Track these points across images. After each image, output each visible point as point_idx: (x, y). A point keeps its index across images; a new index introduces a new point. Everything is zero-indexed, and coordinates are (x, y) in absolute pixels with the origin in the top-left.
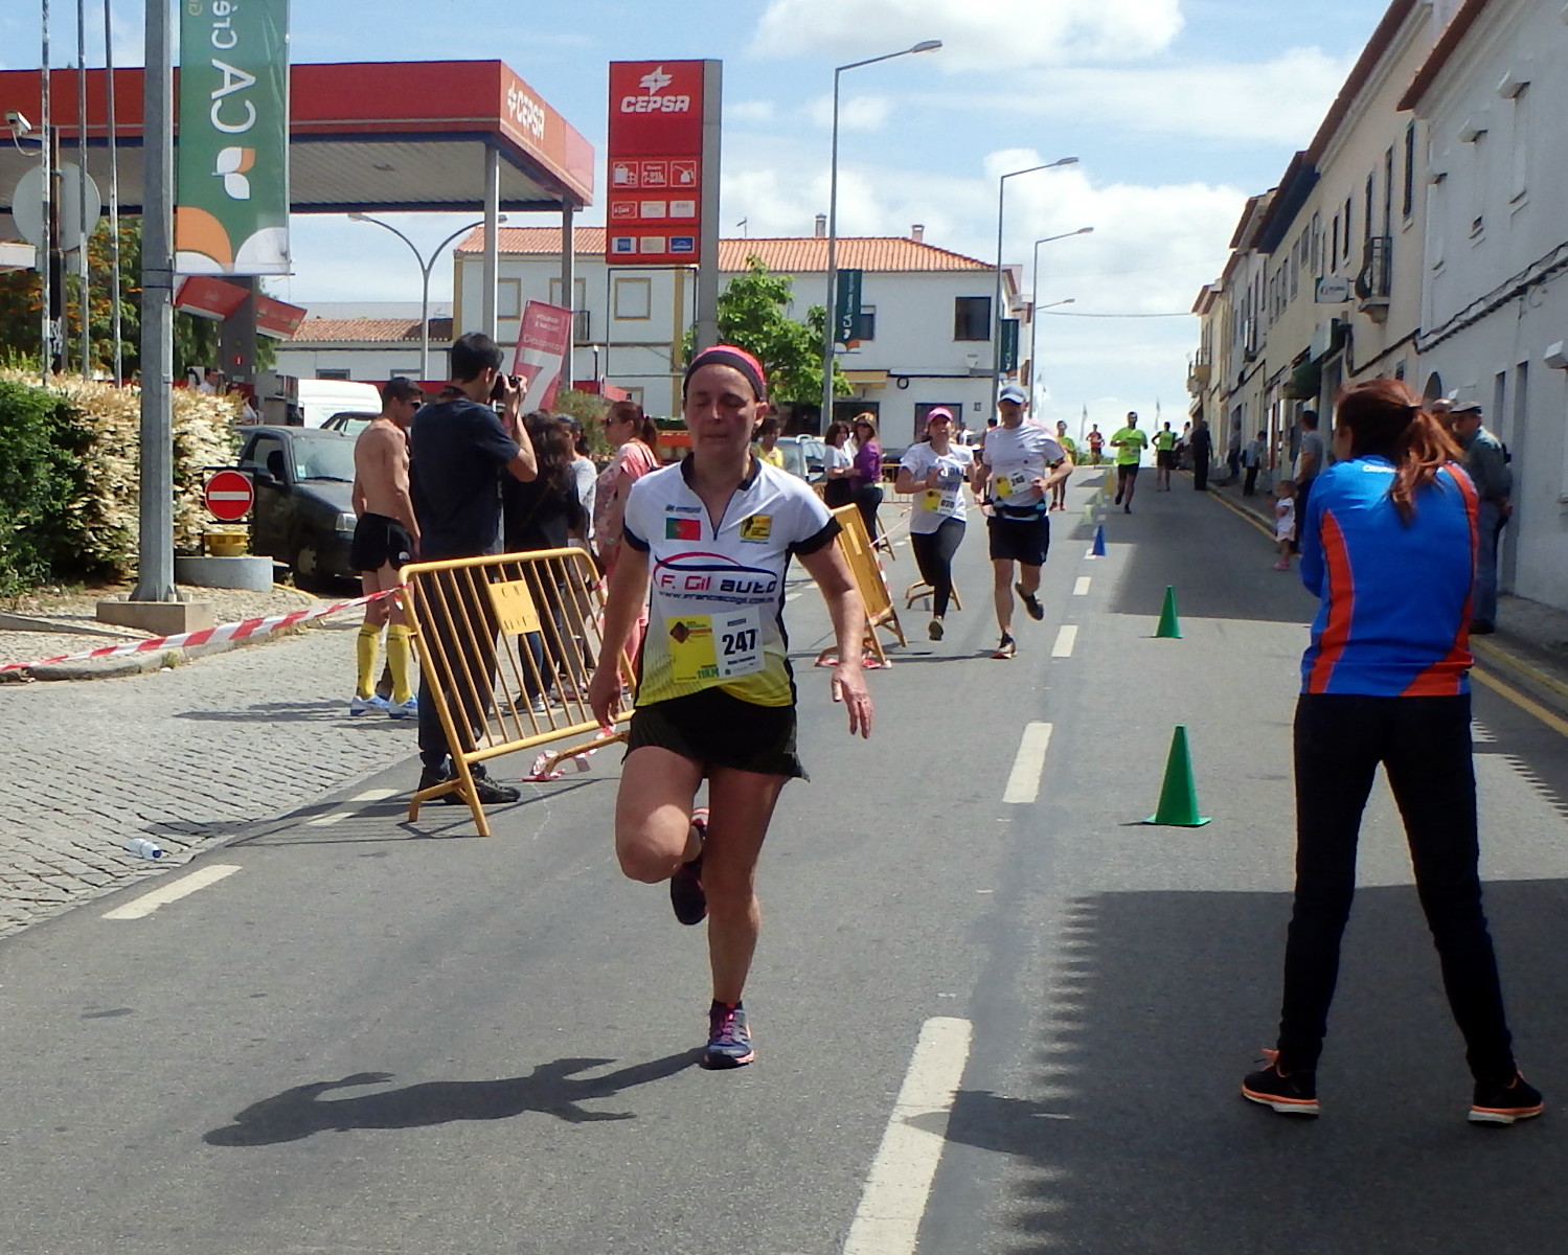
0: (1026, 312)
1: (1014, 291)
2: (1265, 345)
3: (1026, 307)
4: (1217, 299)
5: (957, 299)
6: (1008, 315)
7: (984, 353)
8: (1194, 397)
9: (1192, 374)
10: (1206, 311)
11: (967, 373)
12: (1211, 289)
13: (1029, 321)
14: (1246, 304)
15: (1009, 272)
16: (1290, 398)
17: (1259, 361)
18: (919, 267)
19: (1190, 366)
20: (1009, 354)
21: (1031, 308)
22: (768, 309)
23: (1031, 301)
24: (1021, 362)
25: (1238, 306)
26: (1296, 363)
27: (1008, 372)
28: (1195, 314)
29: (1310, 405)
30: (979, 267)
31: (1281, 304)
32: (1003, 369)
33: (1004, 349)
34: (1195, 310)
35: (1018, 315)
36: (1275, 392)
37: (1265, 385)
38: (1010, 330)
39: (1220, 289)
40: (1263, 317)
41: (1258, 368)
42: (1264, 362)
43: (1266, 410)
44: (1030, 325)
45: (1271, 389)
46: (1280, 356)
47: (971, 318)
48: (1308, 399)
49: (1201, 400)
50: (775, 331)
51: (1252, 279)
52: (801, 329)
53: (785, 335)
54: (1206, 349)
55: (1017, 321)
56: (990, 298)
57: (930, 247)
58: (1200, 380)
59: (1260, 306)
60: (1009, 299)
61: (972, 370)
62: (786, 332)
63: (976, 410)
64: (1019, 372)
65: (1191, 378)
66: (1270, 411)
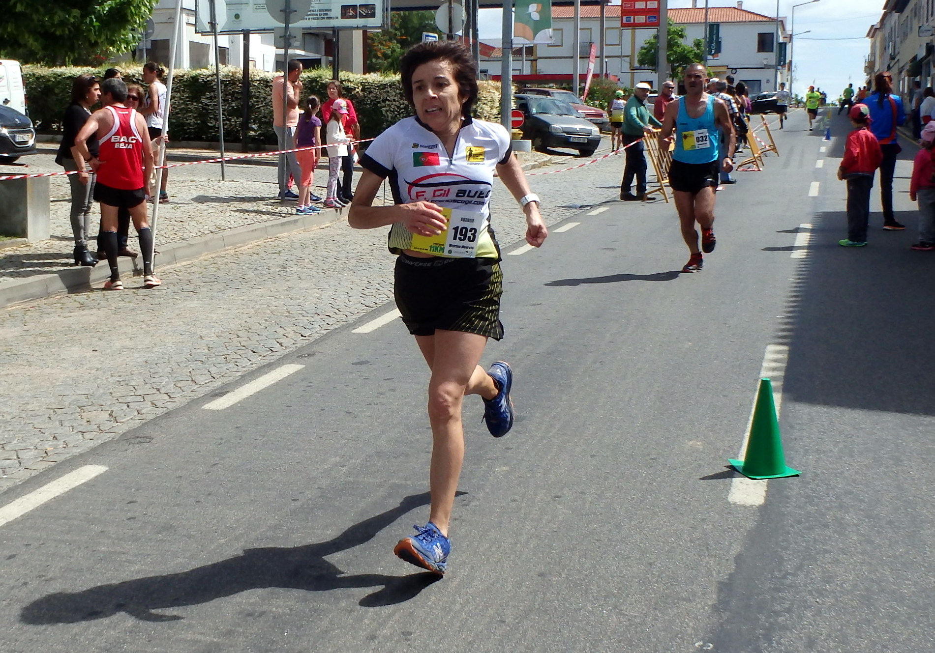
0: (789, 39)
1: (784, 29)
2: (899, 53)
3: (789, 36)
4: (878, 32)
5: (759, 34)
6: (781, 40)
7: (771, 58)
8: (867, 75)
9: (867, 65)
10: (872, 37)
11: (763, 66)
12: (875, 27)
13: (790, 42)
14: (891, 34)
15: (782, 21)
16: (909, 76)
17: (896, 60)
18: (741, 20)
19: (865, 61)
20: (782, 58)
21: (791, 36)
22: (676, 41)
23: (791, 33)
24: (787, 61)
25: (887, 35)
26: (911, 61)
27: (781, 66)
28: (867, 38)
29: (918, 79)
30: (768, 20)
31: (905, 35)
32: (780, 65)
33: (780, 55)
34: (868, 35)
35: (786, 40)
36: (903, 73)
37: (899, 69)
38: (783, 47)
39: (878, 27)
40: (898, 40)
41: (896, 62)
42: (898, 60)
43: (899, 81)
44: (790, 44)
45: (901, 72)
46: (905, 58)
47: (765, 42)
48: (917, 76)
49: (870, 77)
50: (679, 50)
51: (893, 23)
52: (691, 49)
53: (684, 52)
54: (873, 54)
55: (786, 43)
56: (773, 33)
57: (746, 11)
58: (870, 67)
59: (897, 36)
60: (782, 33)
61: (765, 65)
62: (684, 50)
63: (767, 83)
64: (786, 66)
65: (866, 67)
66: (901, 82)
